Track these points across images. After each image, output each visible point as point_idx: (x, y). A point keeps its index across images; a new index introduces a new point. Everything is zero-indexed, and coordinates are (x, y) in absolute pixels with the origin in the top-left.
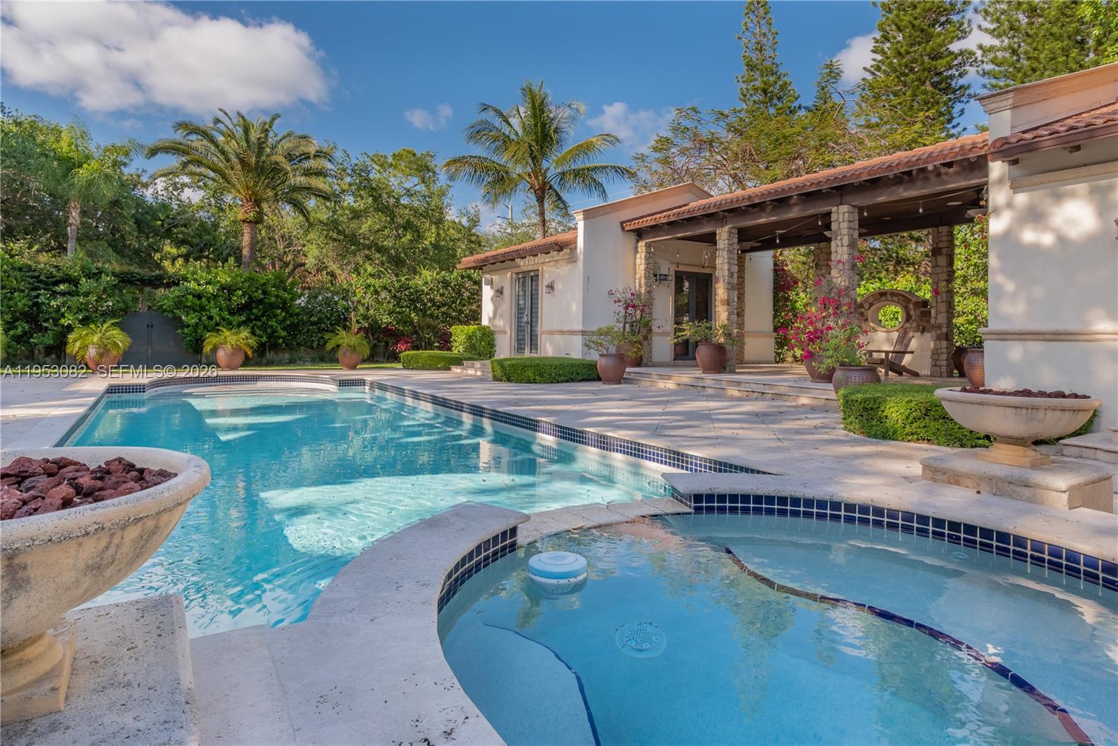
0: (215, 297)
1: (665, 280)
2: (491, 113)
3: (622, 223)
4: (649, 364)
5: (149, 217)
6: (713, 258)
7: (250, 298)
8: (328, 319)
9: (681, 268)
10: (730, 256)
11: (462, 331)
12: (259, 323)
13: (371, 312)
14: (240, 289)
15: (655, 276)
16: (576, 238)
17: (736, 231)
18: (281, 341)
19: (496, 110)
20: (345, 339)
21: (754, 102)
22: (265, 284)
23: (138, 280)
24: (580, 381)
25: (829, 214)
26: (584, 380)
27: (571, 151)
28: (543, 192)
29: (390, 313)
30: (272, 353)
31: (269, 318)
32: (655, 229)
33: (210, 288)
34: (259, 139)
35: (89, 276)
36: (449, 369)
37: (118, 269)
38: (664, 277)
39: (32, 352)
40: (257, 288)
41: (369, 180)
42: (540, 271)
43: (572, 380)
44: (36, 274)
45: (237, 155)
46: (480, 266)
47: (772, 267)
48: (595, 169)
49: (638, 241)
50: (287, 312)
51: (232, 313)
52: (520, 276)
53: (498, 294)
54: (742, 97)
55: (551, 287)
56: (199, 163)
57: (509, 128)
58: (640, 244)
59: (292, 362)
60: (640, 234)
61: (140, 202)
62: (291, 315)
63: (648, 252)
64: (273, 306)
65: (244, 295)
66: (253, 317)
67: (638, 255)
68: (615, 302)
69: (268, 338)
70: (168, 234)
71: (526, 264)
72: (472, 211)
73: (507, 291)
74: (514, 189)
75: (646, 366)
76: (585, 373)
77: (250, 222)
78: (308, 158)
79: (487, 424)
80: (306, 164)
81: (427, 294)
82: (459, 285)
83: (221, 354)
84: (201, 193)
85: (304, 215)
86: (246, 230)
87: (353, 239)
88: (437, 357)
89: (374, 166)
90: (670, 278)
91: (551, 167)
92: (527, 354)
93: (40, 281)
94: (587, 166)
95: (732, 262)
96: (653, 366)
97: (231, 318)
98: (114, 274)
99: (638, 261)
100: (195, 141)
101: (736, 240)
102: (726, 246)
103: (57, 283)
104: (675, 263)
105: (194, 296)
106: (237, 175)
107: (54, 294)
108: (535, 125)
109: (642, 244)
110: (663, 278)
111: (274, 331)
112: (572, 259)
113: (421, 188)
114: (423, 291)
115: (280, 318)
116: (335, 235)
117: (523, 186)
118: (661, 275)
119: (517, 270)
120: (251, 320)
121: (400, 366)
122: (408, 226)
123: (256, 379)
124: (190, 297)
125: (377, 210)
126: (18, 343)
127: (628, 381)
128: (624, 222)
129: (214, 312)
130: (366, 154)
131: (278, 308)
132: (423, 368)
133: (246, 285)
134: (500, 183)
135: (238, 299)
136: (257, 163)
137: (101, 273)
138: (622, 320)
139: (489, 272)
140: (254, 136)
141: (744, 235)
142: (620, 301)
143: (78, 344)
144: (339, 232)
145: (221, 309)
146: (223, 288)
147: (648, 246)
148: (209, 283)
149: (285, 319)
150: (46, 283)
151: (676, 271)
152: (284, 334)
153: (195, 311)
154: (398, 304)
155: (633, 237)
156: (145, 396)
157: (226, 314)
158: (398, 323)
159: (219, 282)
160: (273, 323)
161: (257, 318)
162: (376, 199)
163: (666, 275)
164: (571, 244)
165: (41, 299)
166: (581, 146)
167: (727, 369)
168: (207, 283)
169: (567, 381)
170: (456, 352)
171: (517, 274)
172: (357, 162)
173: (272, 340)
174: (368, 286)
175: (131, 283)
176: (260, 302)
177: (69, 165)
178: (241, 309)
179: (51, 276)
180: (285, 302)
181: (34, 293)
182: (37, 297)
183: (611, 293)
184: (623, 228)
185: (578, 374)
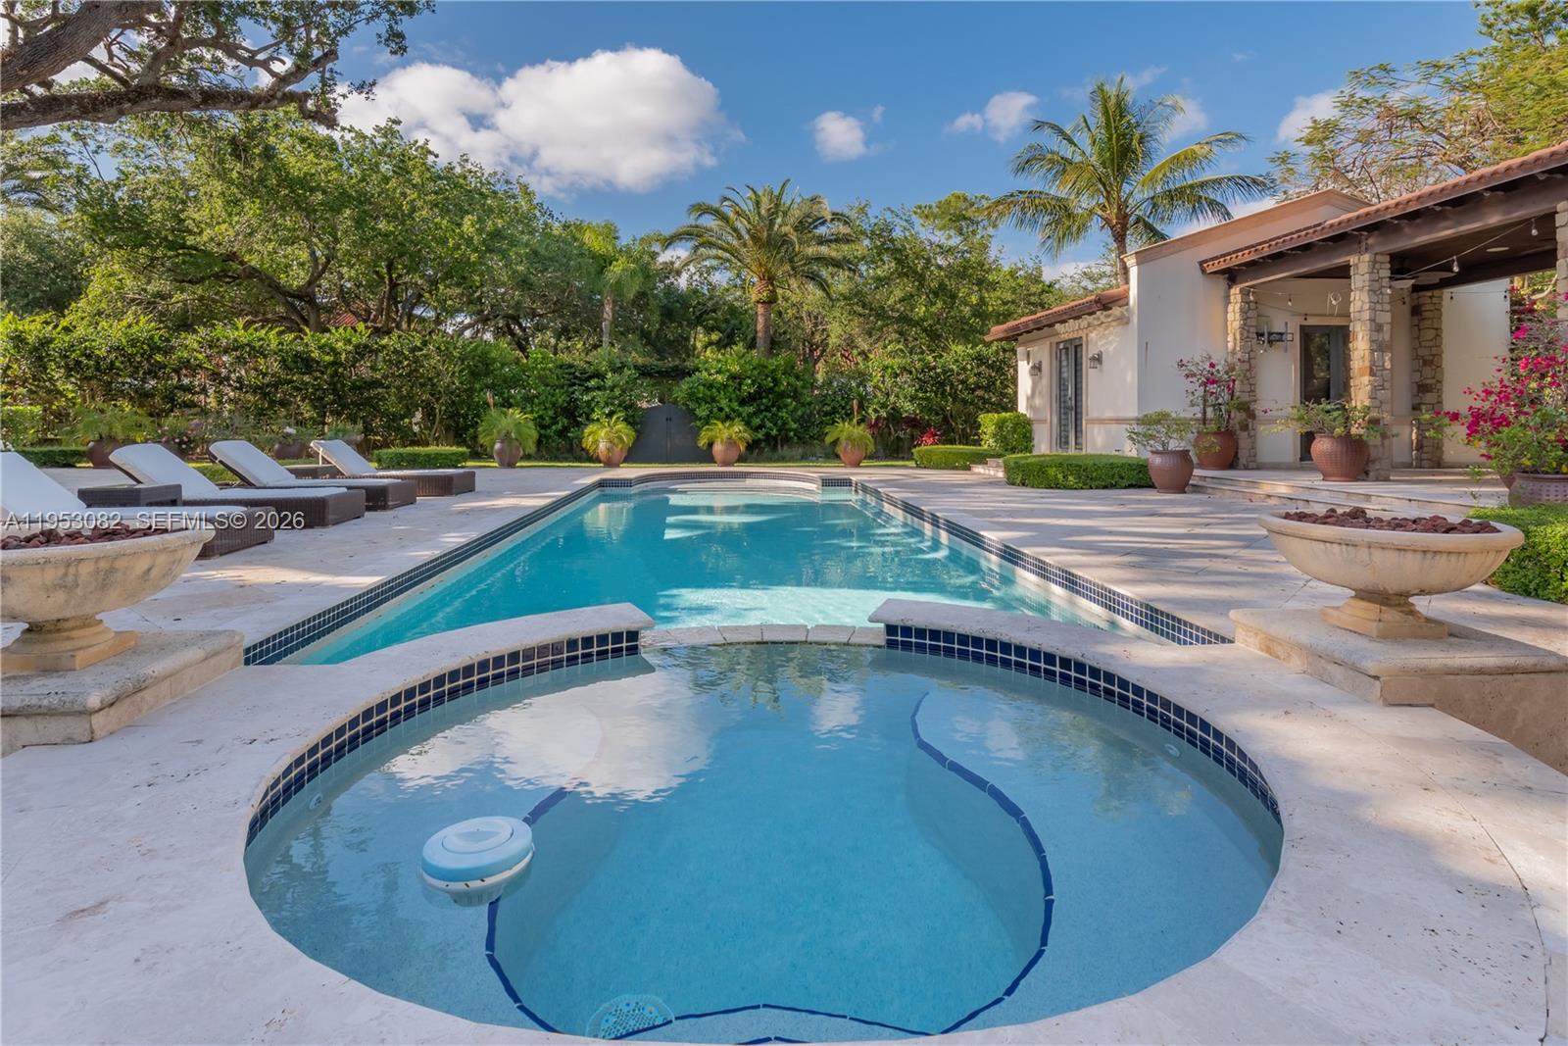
0: (725, 386)
1: (1281, 340)
2: (1047, 131)
3: (1201, 263)
4: (1251, 465)
5: (678, 305)
6: (1346, 302)
7: (760, 387)
8: (843, 408)
9: (1312, 321)
10: (1375, 299)
11: (992, 420)
12: (769, 415)
13: (892, 398)
14: (749, 378)
15: (1261, 335)
16: (1127, 291)
17: (1388, 258)
18: (792, 434)
19: (1054, 127)
20: (847, 431)
21: (1510, 32)
22: (774, 371)
23: (657, 372)
24: (1126, 488)
25: (1551, 216)
26: (1131, 486)
27: (1162, 167)
28: (1124, 228)
29: (913, 399)
30: (785, 447)
31: (779, 408)
32: (1254, 267)
33: (720, 378)
34: (769, 210)
35: (614, 371)
36: (968, 468)
37: (640, 361)
38: (1278, 337)
39: (571, 445)
40: (767, 376)
41: (892, 241)
42: (1084, 339)
43: (1113, 486)
44: (573, 370)
45: (748, 231)
46: (1013, 337)
47: (1507, 306)
48: (1203, 185)
49: (1230, 287)
50: (798, 402)
51: (742, 402)
52: (1061, 346)
53: (1036, 371)
54: (1485, 29)
55: (1098, 359)
56: (711, 245)
57: (1073, 148)
58: (1232, 291)
59: (804, 458)
60: (1232, 276)
61: (670, 291)
62: (803, 405)
63: (1246, 301)
64: (782, 395)
65: (753, 384)
66: (763, 407)
67: (1230, 308)
68: (1187, 376)
69: (779, 431)
70: (699, 320)
71: (1066, 331)
72: (1031, 264)
73: (1045, 367)
74: (1083, 228)
75: (1246, 468)
76: (1136, 477)
77: (764, 302)
78: (823, 223)
79: (944, 536)
80: (822, 230)
81: (958, 374)
82: (1002, 361)
83: (718, 448)
84: (729, 274)
85: (824, 290)
86: (760, 309)
87: (881, 314)
88: (954, 454)
89: (897, 220)
90: (1289, 337)
91: (1137, 192)
92: (1072, 451)
93: (576, 378)
94: (1190, 182)
95: (1379, 307)
96: (1258, 468)
97: (741, 409)
98: (636, 367)
99: (1230, 316)
100: (709, 222)
101: (1386, 273)
102: (1367, 283)
103: (589, 379)
104: (1300, 315)
105: (704, 385)
106: (750, 254)
107: (588, 390)
108: (1110, 139)
109: (1235, 291)
110: (1274, 339)
111: (785, 424)
112: (1124, 321)
113: (955, 241)
114: (952, 370)
115: (791, 408)
116: (860, 310)
117: (1095, 224)
118: (1270, 334)
119: (1055, 340)
120: (761, 411)
121: (912, 464)
122: (941, 291)
123: (745, 475)
124: (701, 388)
125: (902, 275)
126: (560, 437)
127: (1197, 489)
128: (1205, 261)
129: (724, 403)
130: (889, 209)
131: (789, 396)
132: (937, 467)
133: (756, 372)
134: (1063, 222)
135: (748, 388)
136: (769, 235)
137: (624, 367)
138: (1200, 401)
139: (1023, 344)
140: (765, 204)
141: (1402, 264)
142: (1194, 375)
143: (590, 439)
144: (864, 306)
145: (730, 400)
146: (733, 377)
147: (1245, 293)
148: (719, 372)
149: (796, 409)
150: (580, 379)
151: (1302, 327)
152: (795, 426)
153: (706, 403)
154: (921, 388)
155: (1222, 281)
156: (634, 490)
157: (735, 405)
158: (921, 411)
159: (728, 371)
160: (783, 414)
161: (767, 409)
162: (899, 261)
163: (1281, 334)
164: (1121, 299)
165: (577, 395)
166: (1177, 158)
167: (1372, 474)
168: (717, 372)
169: (1105, 487)
170: (986, 447)
171: (1058, 343)
172: (876, 221)
173: (783, 432)
174: (885, 368)
175: (650, 375)
176: (770, 390)
177: (603, 262)
178: (752, 399)
179: (584, 372)
180: (795, 391)
181: (571, 390)
182: (573, 393)
183: (1181, 364)
184: (1203, 271)
185: (1122, 478)
